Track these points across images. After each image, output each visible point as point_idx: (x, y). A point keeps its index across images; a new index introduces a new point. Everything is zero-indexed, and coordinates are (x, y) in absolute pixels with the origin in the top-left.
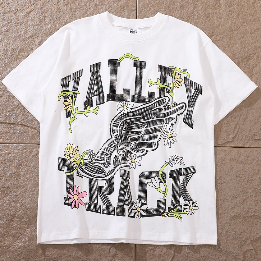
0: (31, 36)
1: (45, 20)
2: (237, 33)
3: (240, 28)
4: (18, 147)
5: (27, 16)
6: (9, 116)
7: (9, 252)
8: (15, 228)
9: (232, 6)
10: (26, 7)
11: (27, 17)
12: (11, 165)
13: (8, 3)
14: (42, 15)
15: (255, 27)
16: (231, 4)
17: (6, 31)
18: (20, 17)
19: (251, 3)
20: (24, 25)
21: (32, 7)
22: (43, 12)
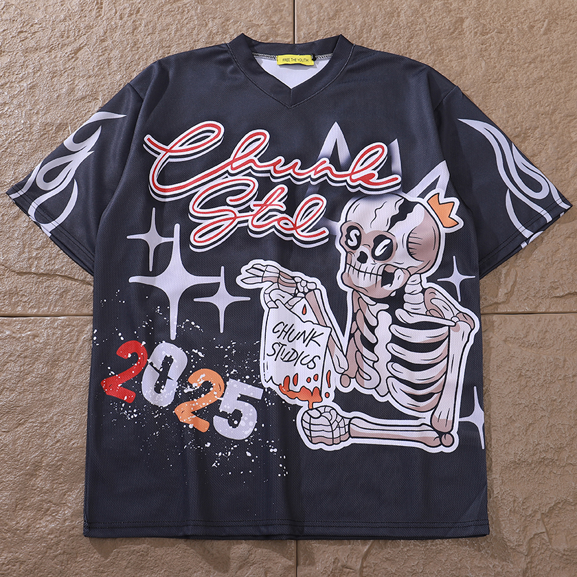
0: (84, 98)
1: (109, 65)
2: (499, 87)
3: (504, 76)
4: (53, 322)
5: (73, 57)
6: (36, 258)
7: (28, 541)
8: (39, 491)
9: (487, 33)
10: (69, 39)
11: (73, 60)
12: (36, 359)
13: (33, 31)
14: (104, 54)
15: (535, 75)
16: (485, 28)
17: (30, 89)
18: (57, 59)
19: (526, 27)
20: (68, 75)
21: (83, 40)
22: (106, 50)
